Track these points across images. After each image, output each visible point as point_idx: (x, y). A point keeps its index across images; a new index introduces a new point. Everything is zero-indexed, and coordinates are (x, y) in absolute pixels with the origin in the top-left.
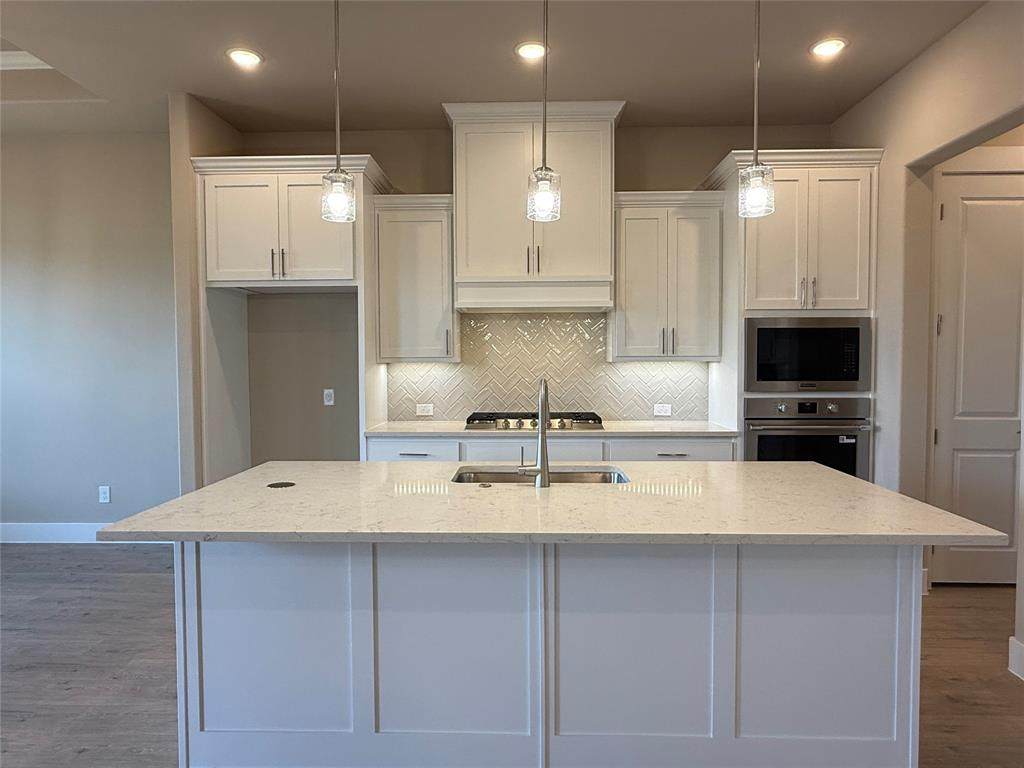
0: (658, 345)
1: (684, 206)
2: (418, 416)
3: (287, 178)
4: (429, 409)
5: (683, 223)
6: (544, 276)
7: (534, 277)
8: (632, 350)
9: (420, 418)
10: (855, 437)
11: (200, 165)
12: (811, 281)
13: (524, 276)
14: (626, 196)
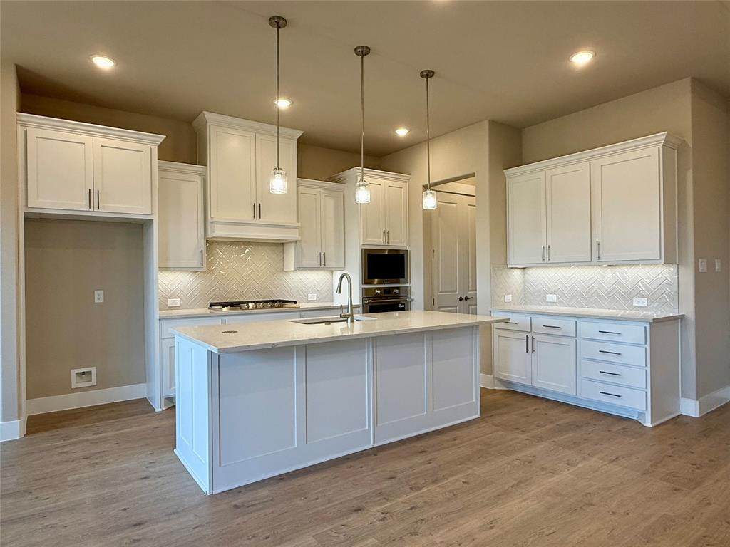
0: (317, 261)
1: (328, 190)
2: (169, 307)
3: (99, 141)
4: (178, 302)
5: (327, 198)
6: (262, 221)
7: (257, 221)
8: (305, 263)
9: (170, 308)
10: (404, 304)
11: (23, 119)
12: (387, 232)
13: (251, 220)
14: (303, 181)
